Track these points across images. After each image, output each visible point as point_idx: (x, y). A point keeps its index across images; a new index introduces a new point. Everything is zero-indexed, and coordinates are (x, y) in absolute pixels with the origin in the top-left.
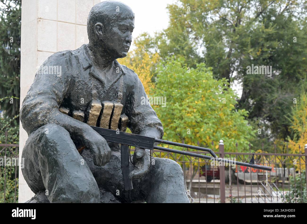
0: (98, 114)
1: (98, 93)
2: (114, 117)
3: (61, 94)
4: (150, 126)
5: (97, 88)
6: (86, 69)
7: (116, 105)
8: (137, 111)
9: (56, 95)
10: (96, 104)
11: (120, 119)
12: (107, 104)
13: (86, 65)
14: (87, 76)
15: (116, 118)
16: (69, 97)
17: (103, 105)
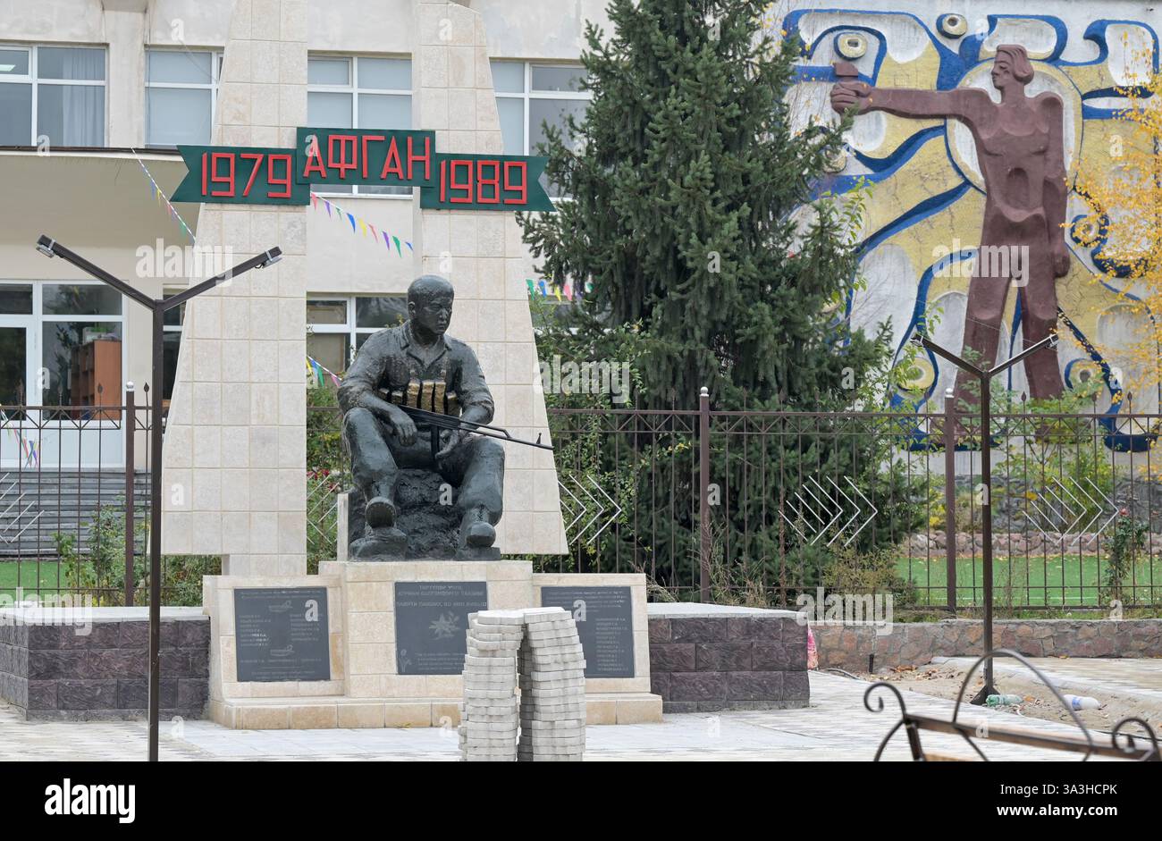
0: (417, 393)
1: (417, 371)
2: (437, 396)
3: (374, 376)
4: (474, 404)
5: (415, 367)
6: (403, 349)
7: (437, 383)
8: (463, 388)
9: (370, 377)
10: (414, 384)
11: (445, 397)
12: (426, 383)
13: (403, 344)
14: (404, 355)
15: (440, 396)
16: (388, 377)
17: (421, 385)
